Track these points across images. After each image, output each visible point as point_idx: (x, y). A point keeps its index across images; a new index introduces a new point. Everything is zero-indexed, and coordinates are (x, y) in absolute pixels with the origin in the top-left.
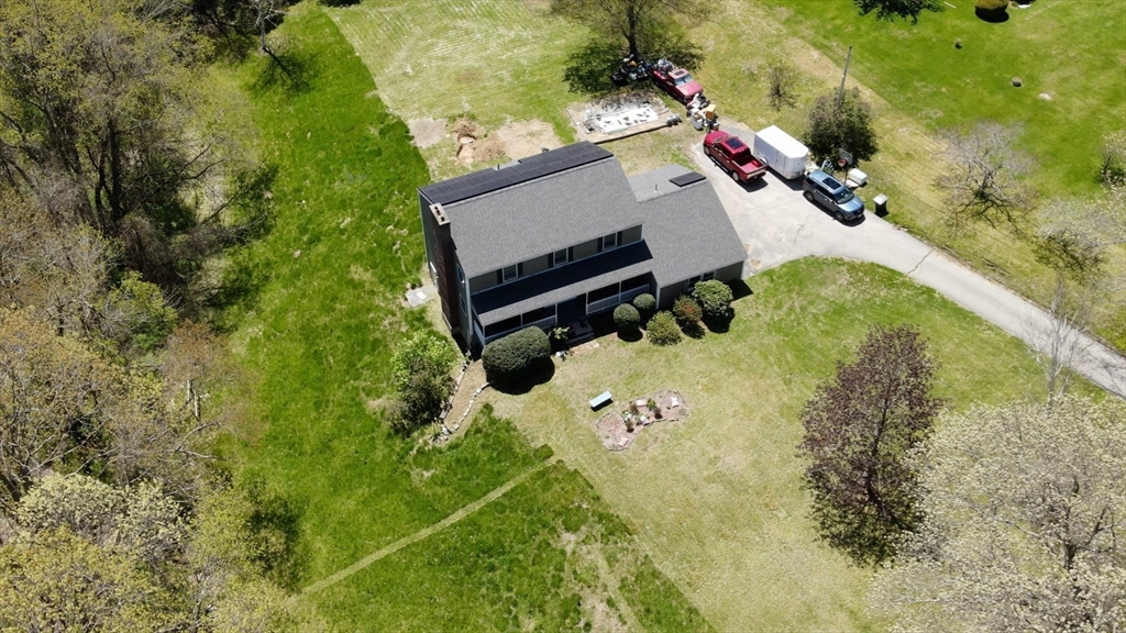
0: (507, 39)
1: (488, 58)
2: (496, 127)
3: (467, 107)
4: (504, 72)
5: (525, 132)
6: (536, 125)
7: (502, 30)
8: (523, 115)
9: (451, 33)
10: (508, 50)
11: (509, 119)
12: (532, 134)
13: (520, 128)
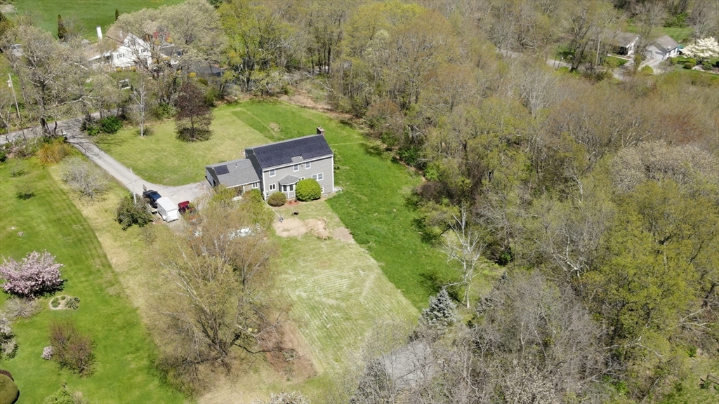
0: (301, 289)
1: (313, 274)
2: (306, 234)
3: (323, 245)
4: (303, 265)
5: (291, 231)
6: (285, 234)
7: (304, 295)
8: (293, 240)
9: (338, 295)
10: (300, 280)
11: (300, 239)
12: (288, 230)
13: (293, 233)
